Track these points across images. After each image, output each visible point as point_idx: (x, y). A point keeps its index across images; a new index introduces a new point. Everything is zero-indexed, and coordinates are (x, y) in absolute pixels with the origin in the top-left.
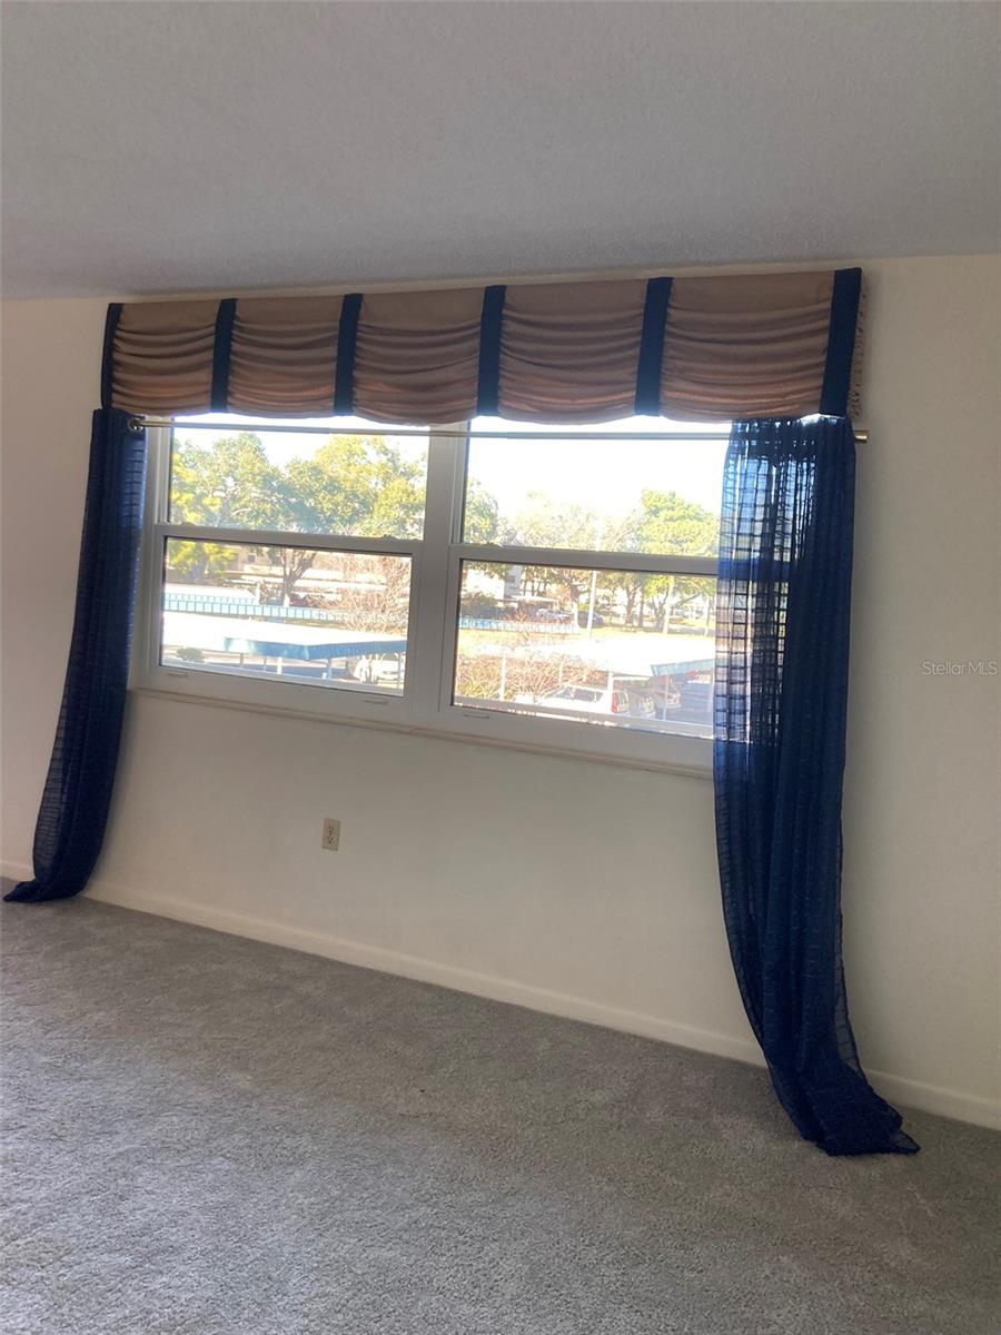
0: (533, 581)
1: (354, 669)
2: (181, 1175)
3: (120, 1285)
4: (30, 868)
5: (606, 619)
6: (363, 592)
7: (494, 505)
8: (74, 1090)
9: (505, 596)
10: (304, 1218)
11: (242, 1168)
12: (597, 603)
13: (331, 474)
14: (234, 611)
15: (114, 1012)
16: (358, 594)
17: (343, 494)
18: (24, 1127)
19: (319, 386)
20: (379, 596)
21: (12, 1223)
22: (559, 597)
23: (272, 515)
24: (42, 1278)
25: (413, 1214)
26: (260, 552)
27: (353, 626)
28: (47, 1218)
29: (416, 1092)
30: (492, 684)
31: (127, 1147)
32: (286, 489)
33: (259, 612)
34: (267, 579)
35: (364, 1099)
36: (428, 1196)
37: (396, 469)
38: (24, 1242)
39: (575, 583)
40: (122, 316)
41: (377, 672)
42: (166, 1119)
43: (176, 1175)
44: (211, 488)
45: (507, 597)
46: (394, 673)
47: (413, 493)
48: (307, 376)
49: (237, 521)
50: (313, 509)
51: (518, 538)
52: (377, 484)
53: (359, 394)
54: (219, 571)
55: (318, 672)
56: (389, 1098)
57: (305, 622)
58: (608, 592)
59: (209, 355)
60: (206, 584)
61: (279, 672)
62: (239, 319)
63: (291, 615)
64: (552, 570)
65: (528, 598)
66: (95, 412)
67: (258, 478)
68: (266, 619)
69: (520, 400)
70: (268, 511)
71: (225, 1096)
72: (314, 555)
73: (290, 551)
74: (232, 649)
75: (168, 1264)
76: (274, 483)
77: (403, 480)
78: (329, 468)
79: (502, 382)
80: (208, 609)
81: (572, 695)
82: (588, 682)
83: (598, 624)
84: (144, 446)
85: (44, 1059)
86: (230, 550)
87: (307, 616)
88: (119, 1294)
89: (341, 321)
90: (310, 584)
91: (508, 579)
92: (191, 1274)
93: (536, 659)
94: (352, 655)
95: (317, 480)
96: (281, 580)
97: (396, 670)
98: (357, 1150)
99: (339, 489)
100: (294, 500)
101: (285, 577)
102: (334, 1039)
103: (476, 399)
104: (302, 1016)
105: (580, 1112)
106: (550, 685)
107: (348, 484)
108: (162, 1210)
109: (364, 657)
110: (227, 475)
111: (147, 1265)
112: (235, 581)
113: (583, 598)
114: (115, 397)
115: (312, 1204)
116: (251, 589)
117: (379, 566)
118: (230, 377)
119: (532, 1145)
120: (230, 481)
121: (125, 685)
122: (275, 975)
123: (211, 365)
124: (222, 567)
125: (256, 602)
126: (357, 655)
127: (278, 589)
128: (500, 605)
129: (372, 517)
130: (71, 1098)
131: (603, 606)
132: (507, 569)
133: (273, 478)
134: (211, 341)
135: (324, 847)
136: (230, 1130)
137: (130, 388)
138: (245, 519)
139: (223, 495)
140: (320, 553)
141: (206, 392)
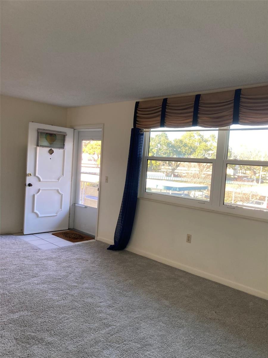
0: (242, 170)
1: (190, 194)
2: (152, 325)
3: (138, 352)
4: (113, 242)
5: (265, 181)
6: (193, 173)
7: (231, 149)
8: (125, 299)
9: (234, 174)
10: (184, 343)
11: (167, 326)
12: (262, 176)
13: (185, 142)
14: (159, 178)
15: (134, 280)
16: (192, 174)
17: (188, 147)
18: (114, 307)
19: (188, 119)
20: (197, 174)
21: (112, 331)
22: (250, 174)
23: (169, 153)
24: (119, 347)
25: (215, 347)
26: (166, 163)
27: (190, 182)
28: (120, 331)
29: (214, 312)
30: (231, 199)
31: (138, 316)
32: (173, 146)
33: (165, 179)
34: (168, 170)
35: (199, 312)
36: (219, 343)
37: (203, 140)
38: (115, 336)
39: (255, 170)
40: (139, 105)
41: (197, 195)
42: (147, 310)
43: (151, 325)
44: (154, 147)
45: (234, 175)
46: (201, 195)
47: (207, 146)
48: (185, 117)
49: (160, 155)
50: (180, 151)
51: (238, 158)
52: (197, 144)
53: (199, 120)
54: (156, 168)
55: (181, 194)
56: (206, 313)
57: (177, 181)
58: (265, 173)
59: (160, 113)
60: (152, 171)
61: (170, 194)
62: (168, 103)
63: (174, 179)
64: (248, 166)
65: (240, 175)
66: (132, 129)
67: (166, 144)
68: (167, 180)
69: (245, 119)
70: (168, 153)
71: (162, 306)
72: (180, 163)
73: (174, 162)
74: (158, 188)
75: (149, 349)
76: (170, 145)
77: (205, 143)
78: (185, 141)
79: (240, 115)
80: (153, 178)
81: (254, 203)
82: (259, 199)
83: (262, 182)
84: (143, 137)
85: (118, 290)
86: (158, 162)
87: (178, 180)
88: (138, 355)
89: (195, 102)
90: (179, 171)
91: (235, 169)
92: (155, 352)
93: (244, 192)
94: (190, 190)
95: (181, 144)
96: (171, 170)
97: (202, 194)
98: (198, 326)
99: (187, 146)
100: (175, 149)
101: (172, 169)
102: (190, 295)
103: (232, 120)
104: (182, 287)
105: (264, 325)
106: (248, 200)
107: (190, 144)
108: (148, 334)
109: (193, 191)
110: (158, 143)
111: (144, 348)
112: (159, 171)
113: (257, 175)
114: (137, 125)
115: (186, 339)
116: (163, 172)
117: (198, 166)
118: (165, 118)
119: (249, 333)
120: (159, 145)
121: (137, 197)
122: (174, 275)
123: (161, 116)
124: (156, 167)
125: (165, 176)
126: (191, 190)
127: (170, 172)
128: (232, 177)
129: (195, 153)
130: (124, 301)
131: (263, 177)
132: (234, 167)
133: (170, 144)
134: (161, 109)
135: (187, 242)
136: (164, 316)
137: (140, 122)
138: (162, 155)
139: (157, 148)
140: (182, 163)
141: (159, 122)
